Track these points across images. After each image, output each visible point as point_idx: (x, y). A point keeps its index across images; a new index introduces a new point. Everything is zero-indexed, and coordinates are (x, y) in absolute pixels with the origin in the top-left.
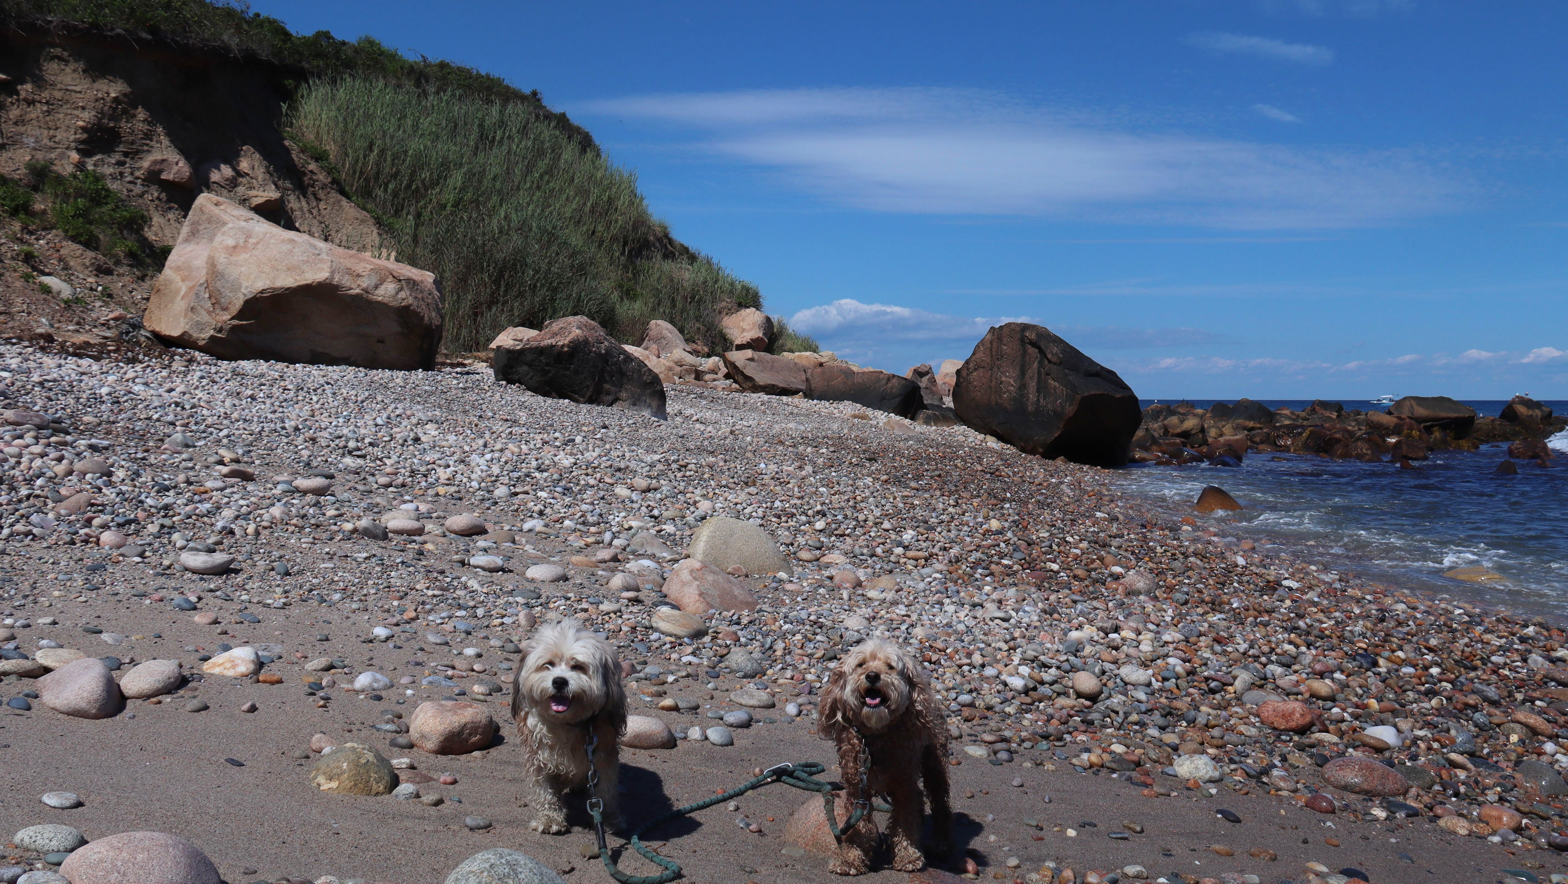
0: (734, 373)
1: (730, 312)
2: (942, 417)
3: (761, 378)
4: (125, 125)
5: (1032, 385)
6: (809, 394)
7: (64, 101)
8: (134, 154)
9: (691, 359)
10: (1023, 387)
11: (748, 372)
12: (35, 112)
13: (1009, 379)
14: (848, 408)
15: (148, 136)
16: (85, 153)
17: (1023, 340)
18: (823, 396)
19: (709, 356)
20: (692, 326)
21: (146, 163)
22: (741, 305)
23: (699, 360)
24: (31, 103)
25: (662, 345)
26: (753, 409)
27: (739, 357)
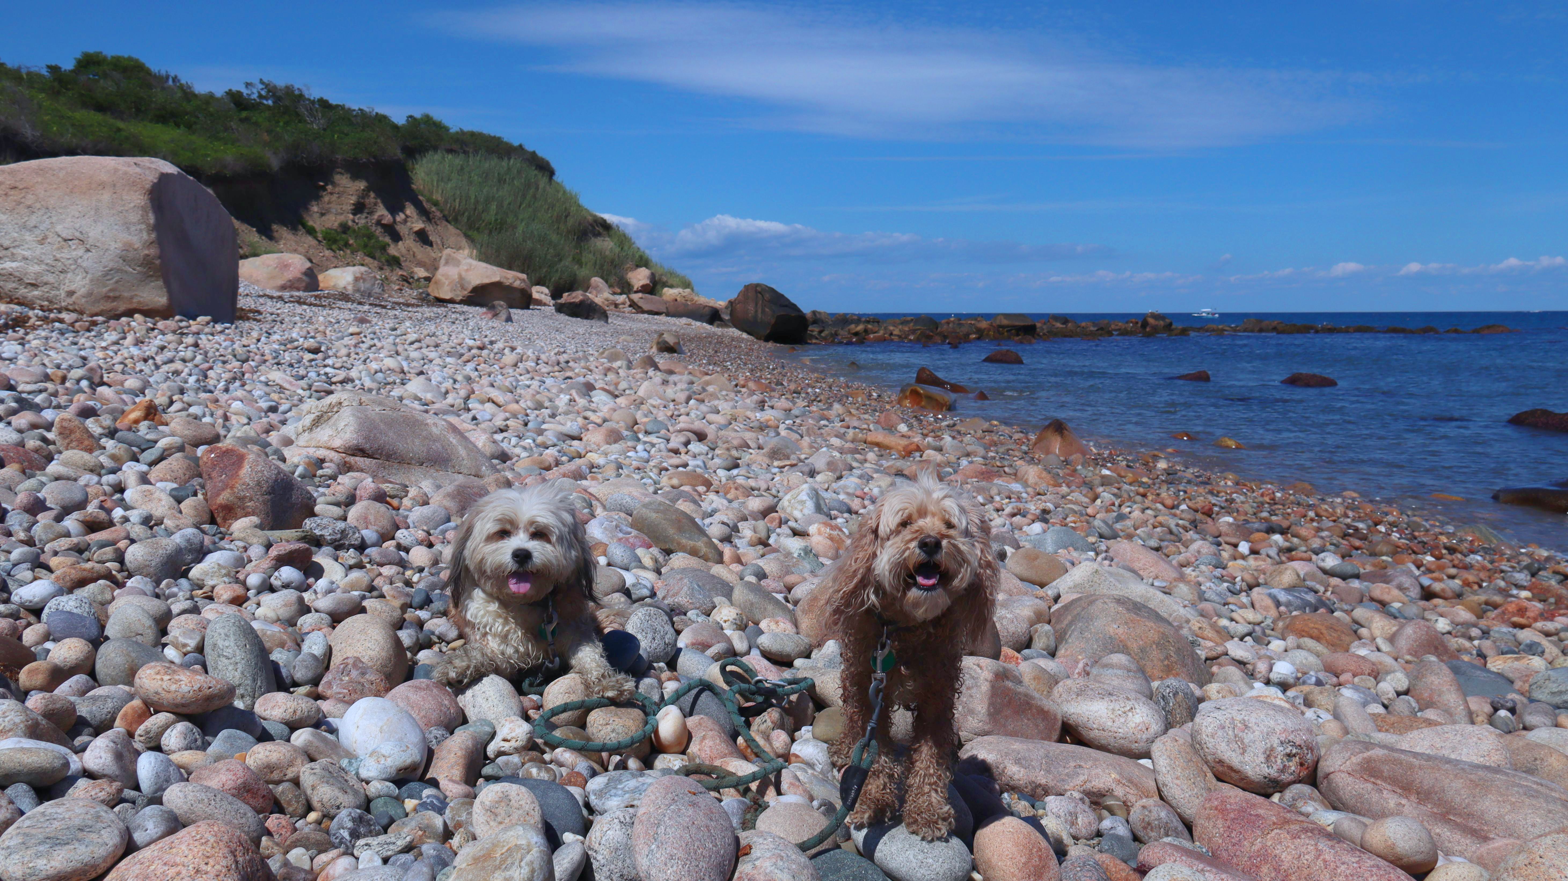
0: (633, 304)
1: (632, 270)
2: (724, 324)
3: (646, 307)
4: (367, 201)
5: (760, 311)
6: (668, 315)
7: (344, 192)
8: (371, 213)
9: (611, 297)
10: (756, 311)
11: (640, 304)
12: (334, 197)
13: (751, 308)
14: (684, 320)
15: (376, 204)
16: (354, 214)
17: (756, 291)
18: (673, 316)
19: (621, 294)
20: (613, 279)
21: (376, 217)
22: (638, 266)
23: (617, 297)
24: (331, 194)
25: (599, 291)
26: (640, 321)
27: (636, 297)
